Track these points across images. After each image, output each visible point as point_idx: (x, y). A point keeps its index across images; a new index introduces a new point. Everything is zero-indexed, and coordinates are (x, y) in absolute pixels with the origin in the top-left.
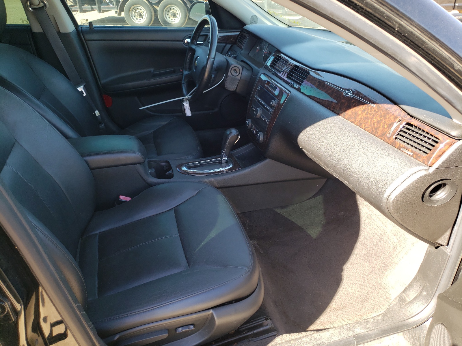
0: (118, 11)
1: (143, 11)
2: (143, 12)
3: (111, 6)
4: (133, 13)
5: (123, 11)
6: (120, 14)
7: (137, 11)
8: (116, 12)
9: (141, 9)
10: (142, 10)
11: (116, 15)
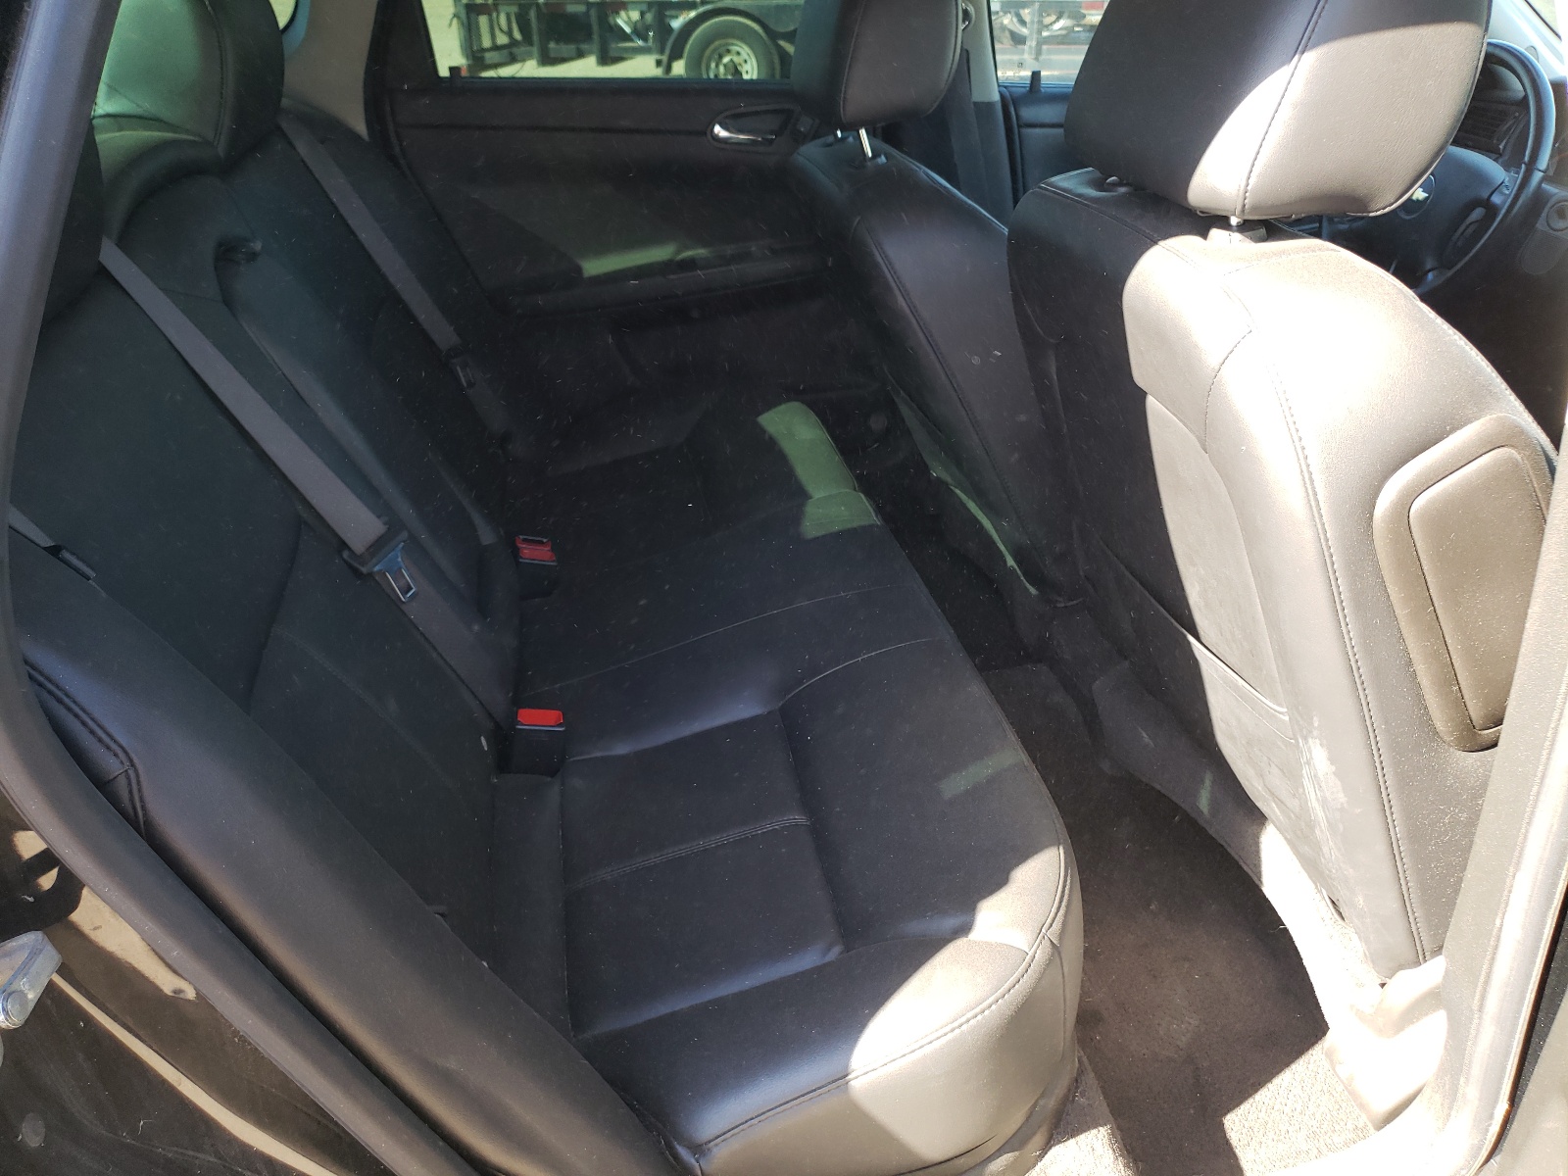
0: (665, 58)
1: (747, 57)
2: (746, 61)
3: (640, 43)
4: (713, 65)
5: (679, 56)
6: (669, 69)
7: (726, 60)
8: (659, 63)
9: (738, 53)
10: (744, 55)
11: (658, 72)
